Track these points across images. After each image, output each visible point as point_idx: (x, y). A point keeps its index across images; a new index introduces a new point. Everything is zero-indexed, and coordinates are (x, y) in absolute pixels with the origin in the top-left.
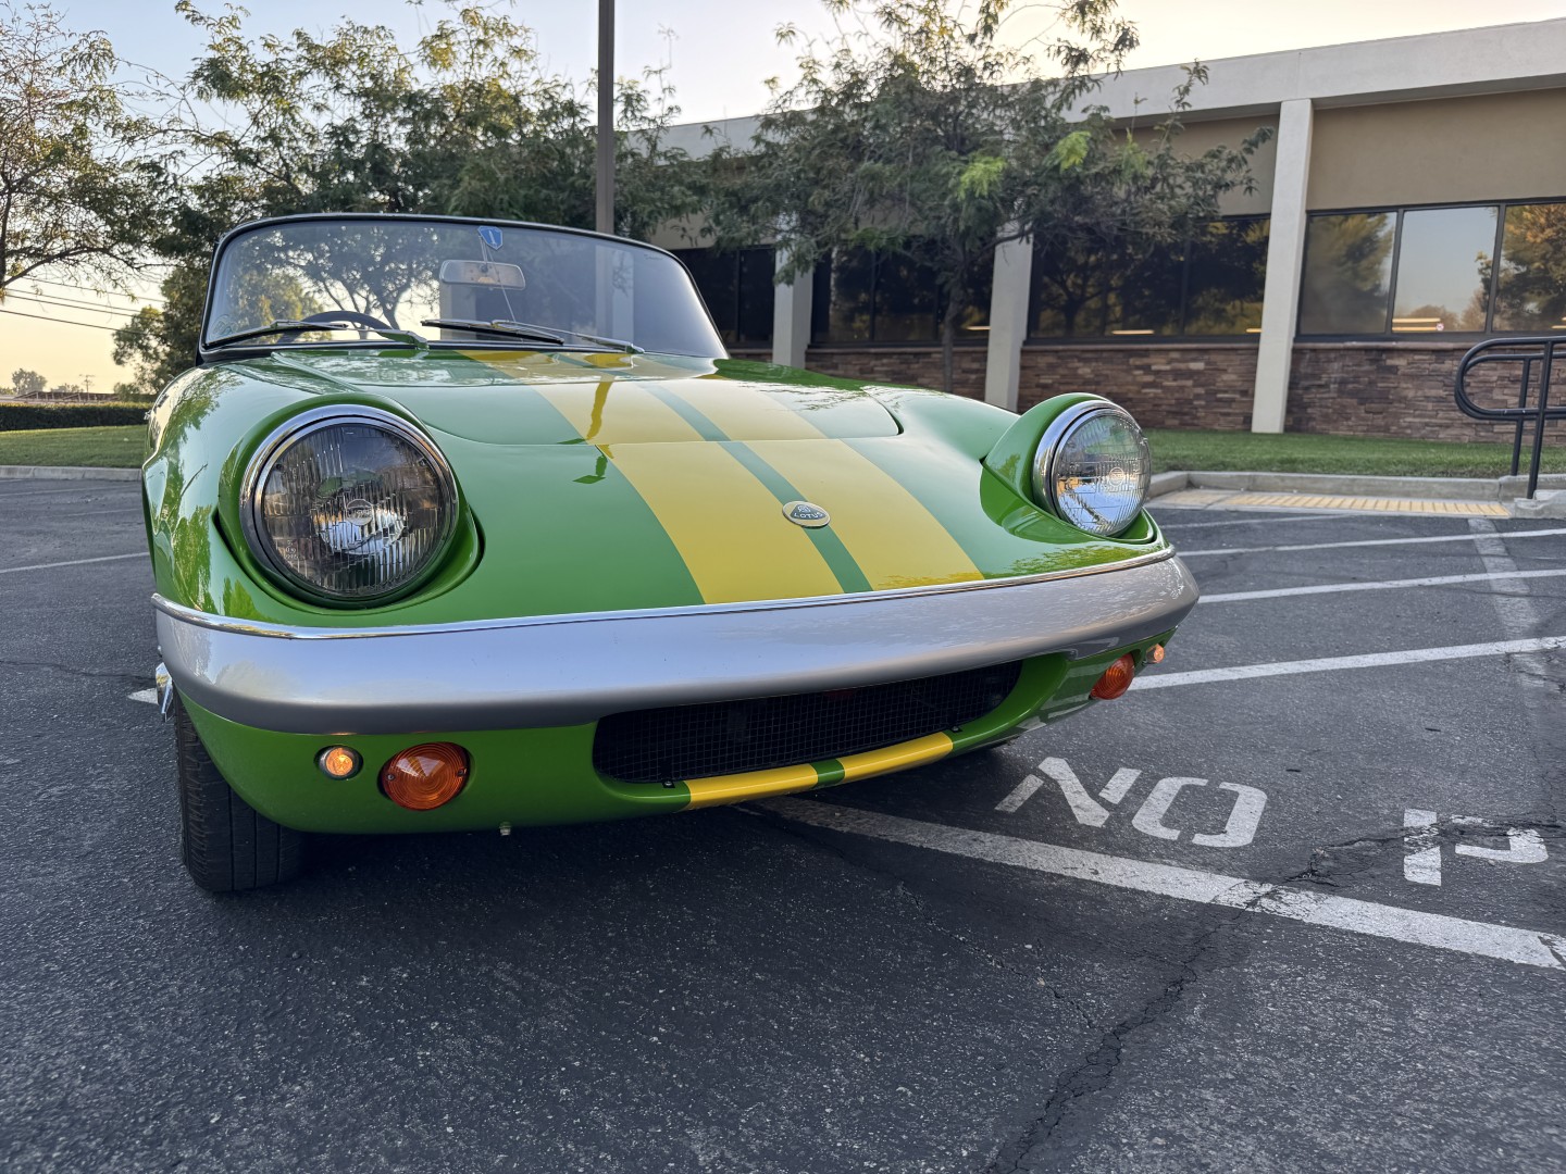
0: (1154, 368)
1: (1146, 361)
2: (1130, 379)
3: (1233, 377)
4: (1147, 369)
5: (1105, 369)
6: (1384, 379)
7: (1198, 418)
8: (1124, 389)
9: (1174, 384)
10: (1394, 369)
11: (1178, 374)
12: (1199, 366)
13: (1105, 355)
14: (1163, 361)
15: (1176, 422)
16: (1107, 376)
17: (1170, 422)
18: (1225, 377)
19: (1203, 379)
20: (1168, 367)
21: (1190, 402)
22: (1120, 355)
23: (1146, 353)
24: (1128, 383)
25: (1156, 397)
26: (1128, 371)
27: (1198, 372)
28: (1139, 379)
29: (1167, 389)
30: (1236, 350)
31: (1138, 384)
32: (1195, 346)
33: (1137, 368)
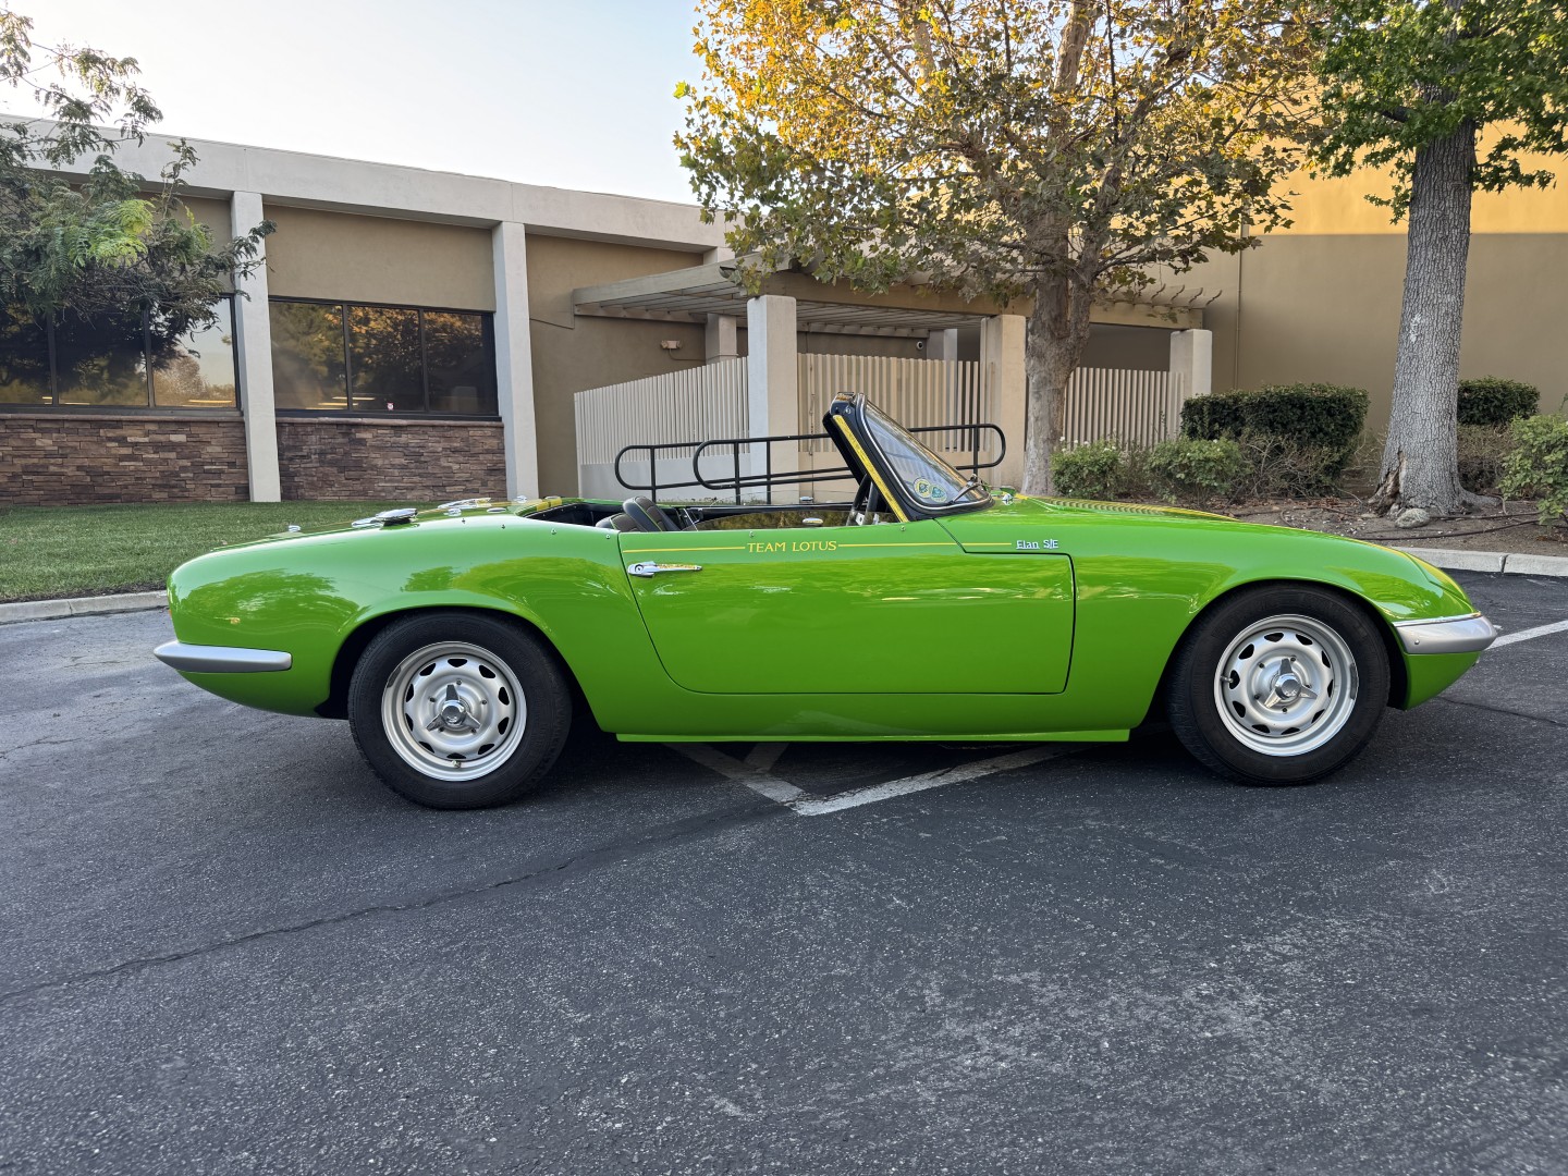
0: (129, 439)
1: (119, 432)
2: (103, 451)
3: (219, 449)
4: (122, 441)
5: (70, 441)
6: (357, 451)
7: (188, 490)
8: (97, 463)
9: (156, 456)
10: (362, 442)
11: (158, 447)
12: (181, 438)
13: (67, 425)
14: (140, 432)
15: (165, 495)
16: (75, 448)
17: (157, 495)
18: (209, 449)
19: (187, 451)
20: (146, 440)
21: (176, 475)
22: (88, 426)
23: (118, 424)
24: (101, 456)
25: (136, 471)
26: (101, 442)
27: (180, 444)
28: (113, 451)
29: (148, 462)
30: (218, 423)
31: (115, 456)
32: (173, 418)
33: (110, 439)
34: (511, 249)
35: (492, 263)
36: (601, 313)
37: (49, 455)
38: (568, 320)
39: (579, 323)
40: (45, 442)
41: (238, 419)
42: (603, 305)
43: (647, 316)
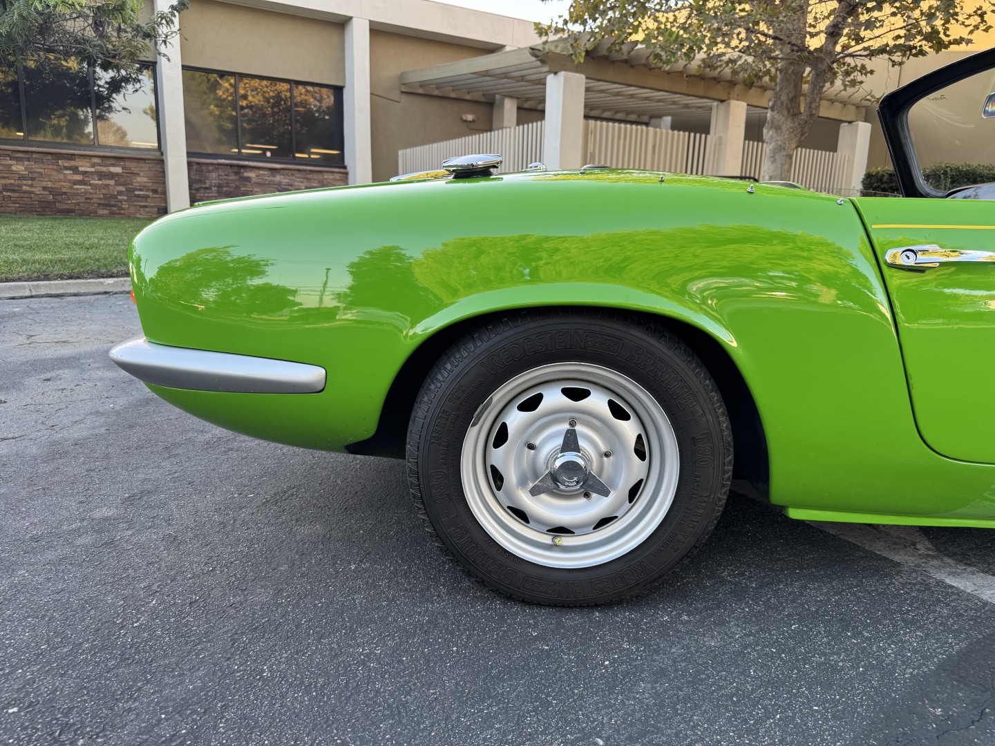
0: (80, 169)
1: (73, 163)
2: (61, 177)
3: (145, 179)
4: (75, 170)
5: (38, 168)
6: (245, 186)
7: (123, 209)
8: (57, 185)
9: (100, 182)
10: (248, 179)
11: (101, 175)
12: (117, 170)
13: (34, 156)
14: (88, 164)
15: (106, 212)
16: (41, 173)
17: (101, 212)
18: (139, 179)
19: (122, 180)
20: (93, 170)
21: (115, 196)
22: (50, 157)
23: (72, 157)
24: (60, 181)
25: (86, 192)
26: (60, 170)
27: (117, 175)
28: (69, 177)
29: (94, 186)
30: (145, 160)
31: (70, 181)
32: (112, 154)
33: (67, 168)
34: (359, 39)
35: (343, 49)
36: (420, 91)
37: (21, 178)
38: (396, 95)
39: (404, 98)
40: (19, 168)
41: (159, 158)
42: (422, 84)
43: (453, 95)
